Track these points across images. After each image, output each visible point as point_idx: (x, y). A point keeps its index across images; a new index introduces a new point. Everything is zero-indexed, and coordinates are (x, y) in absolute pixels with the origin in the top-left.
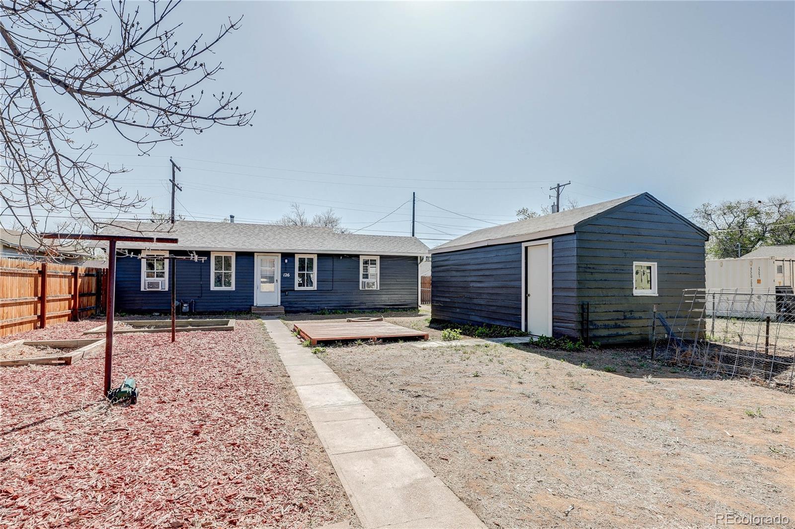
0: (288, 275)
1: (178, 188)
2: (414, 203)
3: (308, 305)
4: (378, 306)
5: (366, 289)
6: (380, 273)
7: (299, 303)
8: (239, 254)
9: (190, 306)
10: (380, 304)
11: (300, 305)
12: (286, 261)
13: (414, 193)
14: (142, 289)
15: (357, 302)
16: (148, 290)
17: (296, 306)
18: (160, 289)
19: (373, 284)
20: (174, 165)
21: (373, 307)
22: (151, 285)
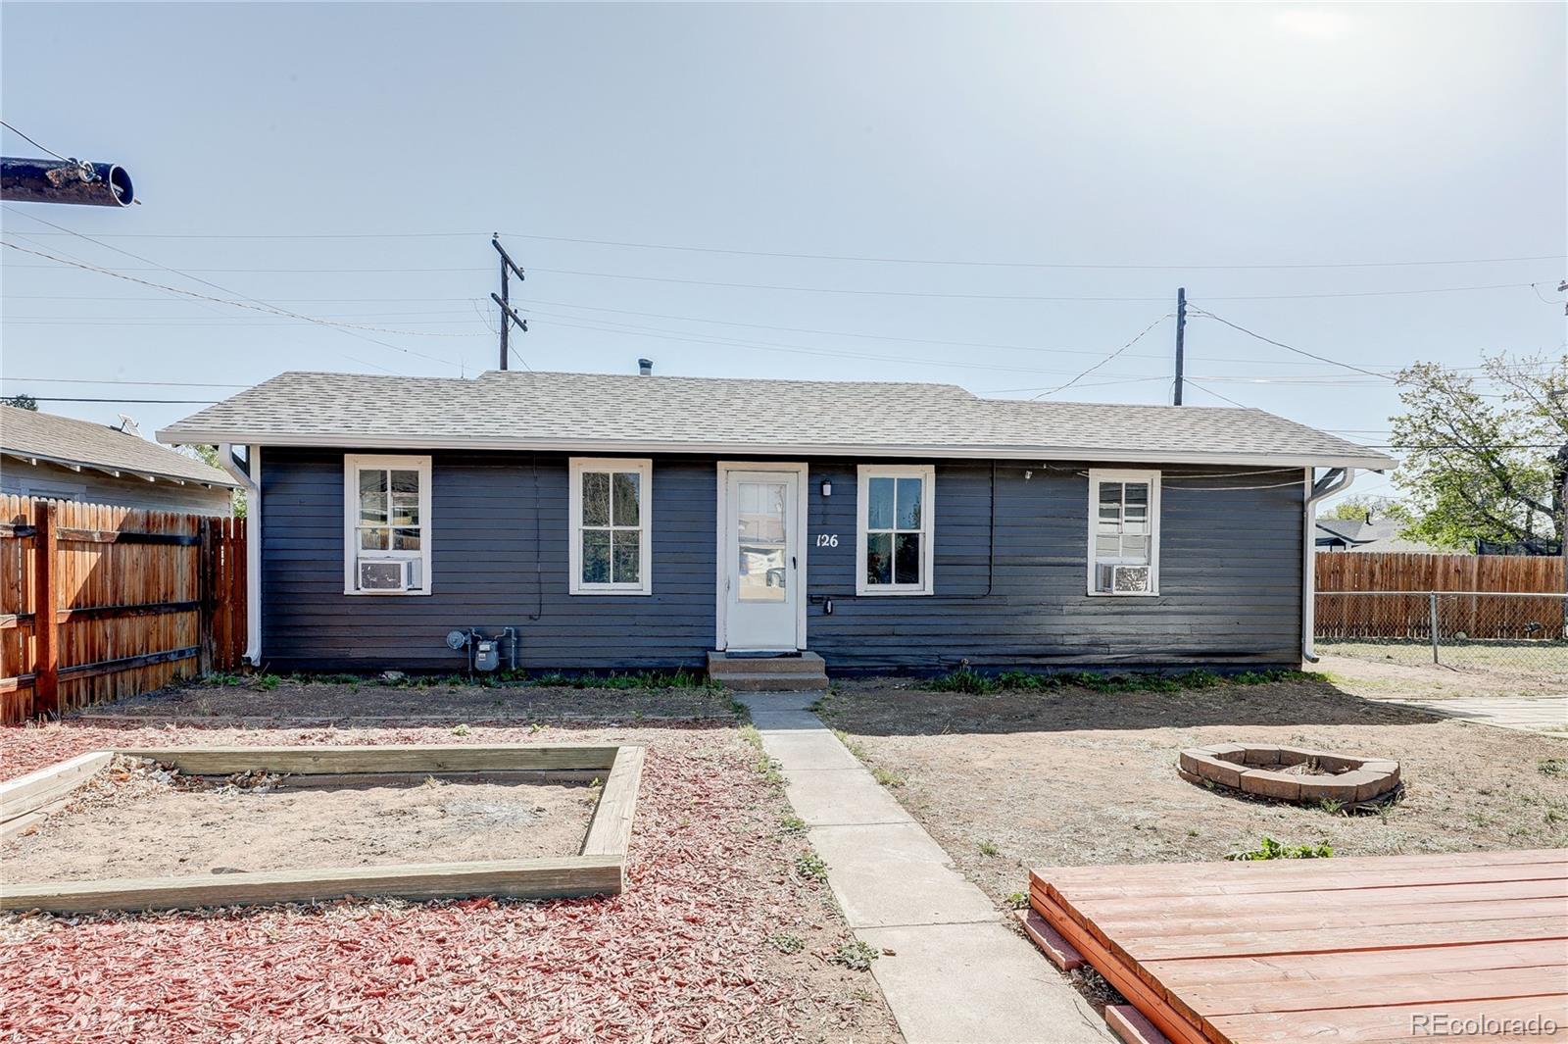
0: (833, 541)
1: (516, 320)
2: (1181, 323)
3: (903, 651)
4: (1154, 658)
5: (1116, 593)
6: (1162, 535)
7: (872, 641)
8: (664, 463)
9: (501, 648)
10: (1161, 648)
11: (875, 651)
12: (827, 490)
13: (1181, 292)
14: (349, 589)
15: (1075, 640)
16: (364, 591)
17: (858, 651)
18: (403, 590)
19: (1142, 573)
20: (506, 260)
21: (1136, 659)
22: (372, 574)
